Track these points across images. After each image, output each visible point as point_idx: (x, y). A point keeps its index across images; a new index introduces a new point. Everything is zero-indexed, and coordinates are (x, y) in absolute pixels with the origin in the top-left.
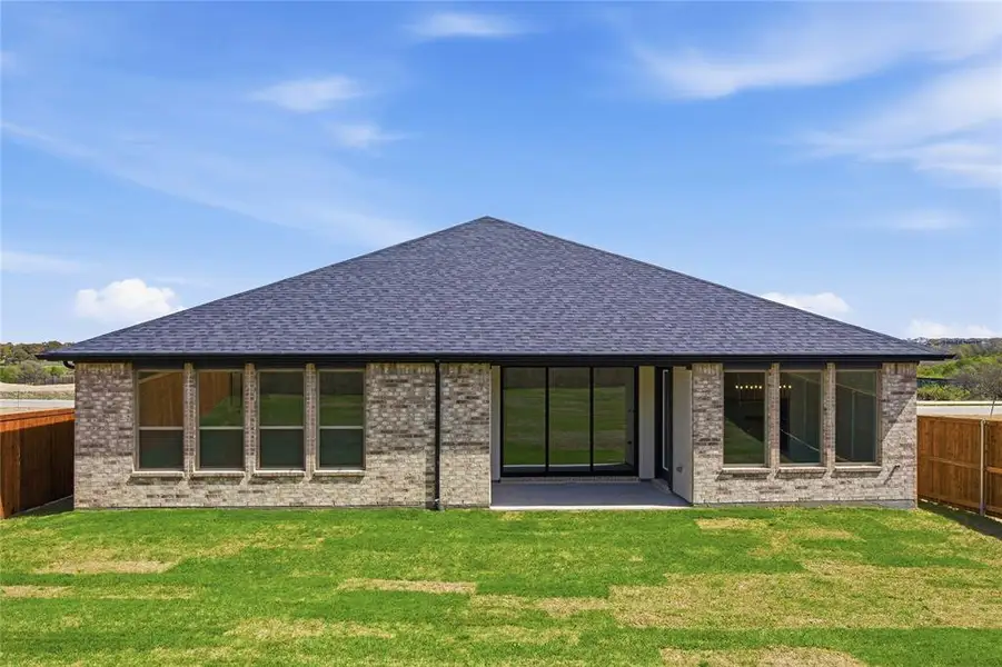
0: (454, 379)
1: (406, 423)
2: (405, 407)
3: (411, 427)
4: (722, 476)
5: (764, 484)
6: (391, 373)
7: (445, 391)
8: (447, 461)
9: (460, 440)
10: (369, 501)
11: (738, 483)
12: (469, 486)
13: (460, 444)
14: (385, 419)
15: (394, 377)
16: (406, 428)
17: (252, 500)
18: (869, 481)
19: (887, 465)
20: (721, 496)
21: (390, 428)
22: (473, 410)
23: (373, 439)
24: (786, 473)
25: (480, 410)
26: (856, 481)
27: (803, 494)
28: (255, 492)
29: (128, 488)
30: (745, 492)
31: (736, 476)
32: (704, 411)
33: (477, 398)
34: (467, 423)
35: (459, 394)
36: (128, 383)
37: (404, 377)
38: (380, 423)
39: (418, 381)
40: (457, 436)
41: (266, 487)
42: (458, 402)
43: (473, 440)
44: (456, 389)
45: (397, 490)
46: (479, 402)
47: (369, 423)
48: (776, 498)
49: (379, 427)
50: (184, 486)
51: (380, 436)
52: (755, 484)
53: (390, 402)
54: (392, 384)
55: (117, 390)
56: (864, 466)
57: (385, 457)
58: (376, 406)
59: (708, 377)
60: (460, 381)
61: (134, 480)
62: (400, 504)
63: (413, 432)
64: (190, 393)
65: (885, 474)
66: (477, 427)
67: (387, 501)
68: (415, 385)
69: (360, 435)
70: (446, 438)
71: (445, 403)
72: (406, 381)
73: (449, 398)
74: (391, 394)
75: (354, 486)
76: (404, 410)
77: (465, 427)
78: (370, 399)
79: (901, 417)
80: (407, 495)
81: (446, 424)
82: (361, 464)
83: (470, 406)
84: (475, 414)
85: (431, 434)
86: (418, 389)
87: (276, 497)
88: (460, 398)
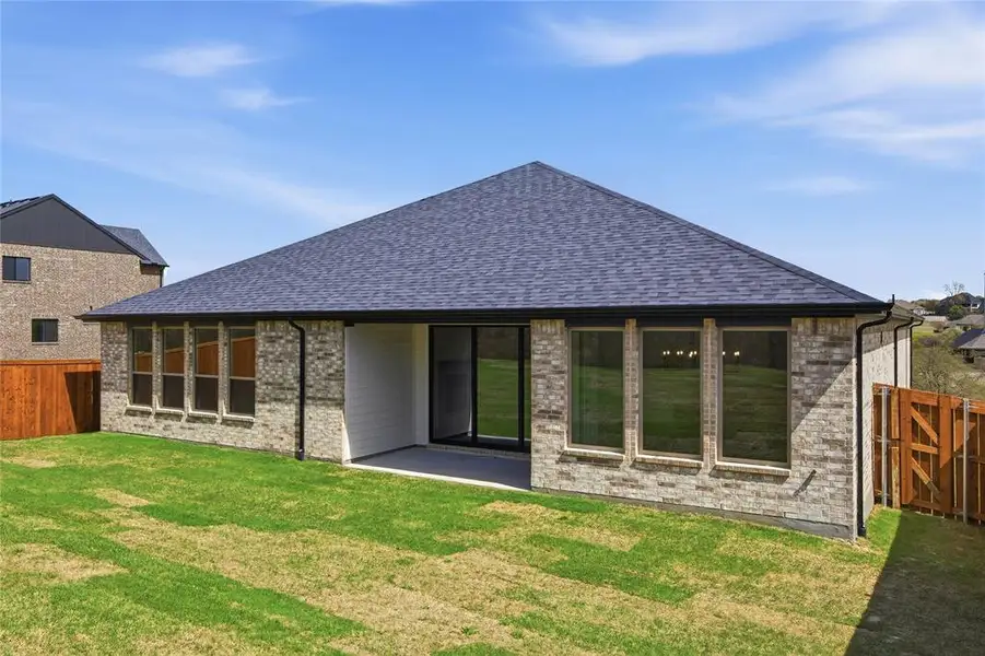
0: (315, 335)
1: (281, 376)
2: (281, 361)
3: (285, 380)
4: (564, 458)
5: (616, 474)
6: (272, 330)
7: (309, 348)
8: (311, 414)
9: (319, 396)
10: (259, 446)
11: (584, 468)
12: (326, 440)
13: (320, 399)
14: (267, 372)
15: (273, 334)
16: (281, 381)
17: (187, 435)
18: (771, 488)
19: (797, 471)
20: (565, 482)
21: (271, 380)
22: (329, 367)
23: (260, 390)
24: (643, 462)
25: (335, 367)
26: (749, 486)
27: (669, 493)
28: (190, 429)
29: (124, 418)
30: (589, 480)
31: (582, 459)
32: (543, 376)
33: (332, 355)
34: (326, 379)
35: (320, 350)
36: (124, 337)
37: (280, 334)
38: (264, 376)
39: (290, 338)
40: (318, 390)
41: (196, 425)
42: (319, 358)
43: (330, 396)
44: (317, 346)
45: (276, 437)
46: (334, 358)
47: (258, 375)
48: (632, 493)
49: (264, 379)
50: (152, 419)
51: (264, 387)
52: (604, 472)
53: (271, 357)
54: (272, 340)
55: (119, 343)
56: (767, 467)
57: (267, 406)
58: (261, 360)
59: (548, 337)
60: (319, 338)
61: (130, 413)
62: (277, 451)
63: (286, 385)
64: (156, 345)
65: (796, 480)
66: (333, 383)
67: (268, 447)
68: (288, 341)
69: (252, 385)
70: (309, 392)
71: (309, 359)
72: (281, 338)
73: (311, 354)
74: (270, 349)
75: (248, 431)
76: (280, 364)
77: (323, 383)
78: (258, 353)
80: (282, 443)
81: (309, 380)
82: (252, 412)
83: (328, 362)
84: (331, 371)
85: (297, 386)
86: (290, 345)
87: (203, 434)
88: (321, 354)
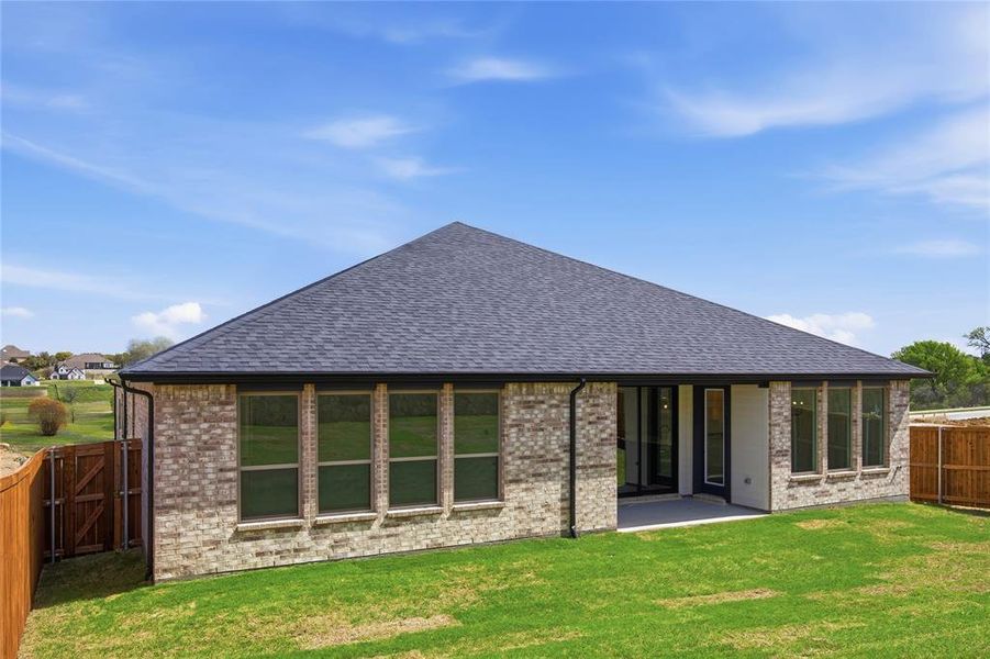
0: (586, 398)
1: (542, 447)
2: (542, 430)
3: (547, 451)
4: (791, 484)
5: (819, 489)
6: (528, 394)
7: (579, 412)
8: (581, 486)
9: (592, 463)
10: (512, 534)
11: (802, 489)
12: (599, 510)
13: (592, 467)
14: (522, 444)
15: (532, 398)
16: (542, 452)
17: (386, 546)
18: (883, 481)
19: (893, 466)
20: (791, 502)
21: (527, 453)
22: (602, 431)
23: (512, 466)
24: (833, 478)
25: (608, 431)
26: (875, 482)
27: (842, 496)
28: (388, 536)
29: (230, 547)
30: (806, 497)
31: (801, 483)
32: (779, 425)
33: (606, 418)
34: (597, 445)
35: (591, 414)
36: (231, 410)
37: (540, 398)
38: (518, 448)
39: (554, 402)
40: (589, 458)
41: (401, 529)
42: (590, 423)
43: (603, 462)
44: (588, 410)
45: (534, 520)
46: (608, 422)
47: (509, 449)
48: (826, 500)
49: (517, 453)
50: (304, 537)
51: (519, 462)
52: (812, 489)
53: (527, 425)
54: (528, 406)
55: (214, 420)
56: (877, 469)
57: (523, 486)
58: (513, 430)
59: (781, 394)
60: (591, 401)
61: (239, 536)
62: (537, 535)
63: (549, 456)
64: (309, 419)
65: (891, 474)
66: (606, 448)
67: (524, 533)
68: (551, 406)
69: (496, 464)
70: (579, 463)
71: (579, 424)
72: (543, 402)
73: (581, 419)
74: (528, 417)
75: (494, 519)
76: (541, 433)
77: (595, 449)
78: (509, 422)
79: (900, 426)
80: (545, 524)
81: (579, 448)
82: (496, 494)
83: (600, 427)
84: (604, 436)
85: (566, 457)
86: (554, 411)
87: (413, 538)
88: (592, 418)
